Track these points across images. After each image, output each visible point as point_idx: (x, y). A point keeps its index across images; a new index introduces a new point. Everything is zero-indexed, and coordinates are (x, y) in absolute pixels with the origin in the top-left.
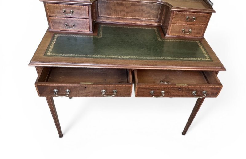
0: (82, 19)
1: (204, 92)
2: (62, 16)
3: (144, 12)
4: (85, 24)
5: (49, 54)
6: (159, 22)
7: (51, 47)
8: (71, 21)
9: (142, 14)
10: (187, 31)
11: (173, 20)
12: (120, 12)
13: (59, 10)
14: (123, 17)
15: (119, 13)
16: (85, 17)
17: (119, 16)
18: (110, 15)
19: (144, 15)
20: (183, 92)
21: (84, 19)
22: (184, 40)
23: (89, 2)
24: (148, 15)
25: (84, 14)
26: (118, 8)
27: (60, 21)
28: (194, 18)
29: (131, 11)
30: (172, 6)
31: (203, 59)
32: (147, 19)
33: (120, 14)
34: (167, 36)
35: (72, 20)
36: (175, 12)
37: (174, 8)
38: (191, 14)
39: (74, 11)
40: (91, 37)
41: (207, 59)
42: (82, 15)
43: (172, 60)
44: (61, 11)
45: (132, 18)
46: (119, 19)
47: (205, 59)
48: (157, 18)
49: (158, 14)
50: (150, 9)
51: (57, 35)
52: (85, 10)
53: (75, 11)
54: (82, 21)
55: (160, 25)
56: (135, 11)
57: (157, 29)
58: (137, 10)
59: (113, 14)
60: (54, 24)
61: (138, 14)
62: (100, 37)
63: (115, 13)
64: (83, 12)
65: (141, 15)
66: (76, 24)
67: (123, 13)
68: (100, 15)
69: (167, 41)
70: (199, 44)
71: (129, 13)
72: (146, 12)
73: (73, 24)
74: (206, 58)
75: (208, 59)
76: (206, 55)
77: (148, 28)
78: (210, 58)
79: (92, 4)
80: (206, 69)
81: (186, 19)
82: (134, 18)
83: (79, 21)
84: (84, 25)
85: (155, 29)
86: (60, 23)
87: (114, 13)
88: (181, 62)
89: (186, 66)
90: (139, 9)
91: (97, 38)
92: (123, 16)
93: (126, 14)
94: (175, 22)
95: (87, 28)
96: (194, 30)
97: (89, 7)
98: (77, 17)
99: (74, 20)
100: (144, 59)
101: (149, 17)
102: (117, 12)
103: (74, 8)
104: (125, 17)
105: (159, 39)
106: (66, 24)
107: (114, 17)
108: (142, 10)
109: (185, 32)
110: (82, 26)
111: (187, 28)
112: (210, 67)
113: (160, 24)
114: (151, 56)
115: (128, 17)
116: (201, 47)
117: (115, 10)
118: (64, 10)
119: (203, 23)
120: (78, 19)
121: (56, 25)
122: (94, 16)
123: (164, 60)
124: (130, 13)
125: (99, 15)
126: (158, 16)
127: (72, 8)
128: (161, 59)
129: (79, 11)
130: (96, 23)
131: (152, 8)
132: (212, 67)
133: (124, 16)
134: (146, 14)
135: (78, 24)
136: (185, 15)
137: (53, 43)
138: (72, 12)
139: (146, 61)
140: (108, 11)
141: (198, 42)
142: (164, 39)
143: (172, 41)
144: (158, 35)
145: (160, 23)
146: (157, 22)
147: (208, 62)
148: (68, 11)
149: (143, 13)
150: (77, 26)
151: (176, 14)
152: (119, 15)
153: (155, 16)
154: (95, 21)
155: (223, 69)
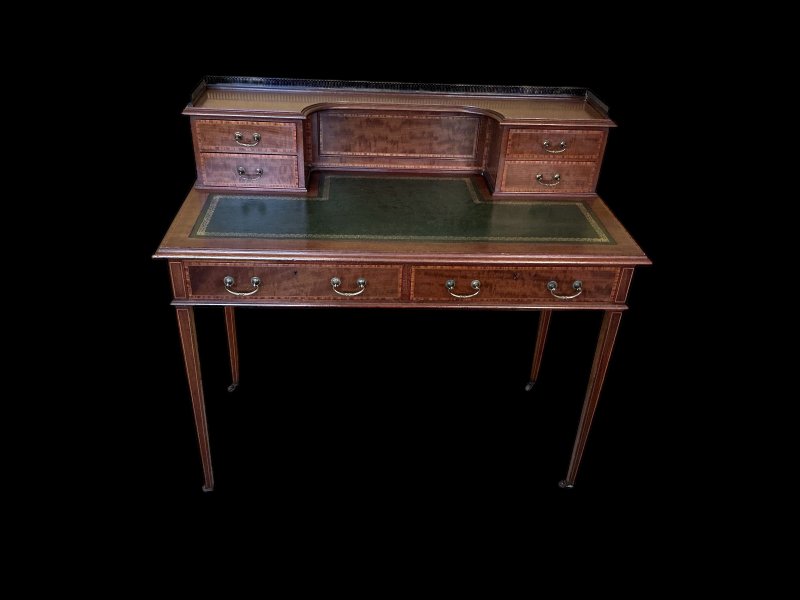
0: (281, 157)
1: (577, 283)
2: (232, 149)
3: (436, 139)
4: (288, 168)
5: (201, 233)
6: (478, 163)
8: (252, 162)
9: (431, 144)
10: (548, 178)
11: (508, 152)
12: (375, 141)
13: (225, 135)
14: (381, 154)
15: (373, 143)
16: (288, 151)
17: (371, 151)
18: (350, 151)
19: (436, 147)
20: (523, 285)
21: (286, 157)
23: (298, 115)
24: (446, 146)
25: (286, 144)
26: (369, 133)
27: (227, 162)
28: (562, 143)
29: (402, 138)
30: (502, 117)
31: (590, 239)
32: (444, 156)
33: (375, 146)
34: (496, 193)
35: (256, 161)
36: (513, 131)
37: (508, 121)
38: (554, 135)
39: (263, 137)
40: (302, 199)
41: (599, 240)
42: (281, 146)
43: (506, 242)
44: (231, 137)
45: (405, 155)
46: (371, 159)
47: (595, 240)
48: (470, 153)
49: (472, 141)
50: (451, 132)
51: (217, 198)
52: (289, 133)
53: (265, 136)
54: (282, 160)
55: (480, 171)
56: (412, 137)
57: (471, 180)
58: (419, 135)
59: (357, 147)
60: (210, 171)
61: (421, 144)
62: (323, 199)
63: (362, 144)
64: (283, 139)
65: (428, 147)
66: (265, 170)
67: (381, 144)
68: (325, 149)
69: (497, 204)
71: (397, 142)
72: (440, 140)
73: (258, 170)
74: (599, 238)
75: (605, 239)
76: (599, 230)
78: (609, 235)
79: (305, 118)
82: (412, 155)
83: (273, 160)
84: (285, 171)
85: (467, 180)
86: (226, 167)
87: (360, 144)
90: (424, 133)
91: (317, 201)
92: (382, 152)
93: (389, 146)
94: (515, 156)
95: (291, 177)
96: (568, 174)
97: (298, 126)
98: (269, 151)
99: (261, 160)
100: (435, 241)
101: (450, 150)
102: (366, 141)
103: (263, 129)
104: (387, 155)
105: (477, 201)
106: (241, 169)
107: (359, 154)
108: (431, 135)
109: (544, 181)
110: (281, 173)
111: (547, 170)
112: (608, 255)
113: (480, 168)
114: (454, 235)
115: (395, 155)
116: (588, 216)
117: (362, 138)
118: (238, 134)
119: (589, 158)
120: (272, 157)
121: (217, 174)
122: (310, 154)
123: (487, 241)
124: (400, 145)
125: (322, 152)
126: (474, 149)
127: (258, 129)
128: (478, 241)
129: (274, 137)
130: (314, 172)
131: (456, 127)
132: (612, 255)
133: (385, 150)
134: (440, 144)
135: (271, 169)
136: (538, 139)
138: (258, 138)
140: (344, 141)
141: (579, 204)
142: (488, 200)
143: (512, 205)
144: (473, 193)
145: (481, 166)
146: (472, 164)
147: (604, 246)
148: (248, 136)
149: (434, 142)
150: (267, 174)
151: (515, 136)
152: (373, 149)
153: (464, 148)
154: (313, 167)
155: (643, 260)
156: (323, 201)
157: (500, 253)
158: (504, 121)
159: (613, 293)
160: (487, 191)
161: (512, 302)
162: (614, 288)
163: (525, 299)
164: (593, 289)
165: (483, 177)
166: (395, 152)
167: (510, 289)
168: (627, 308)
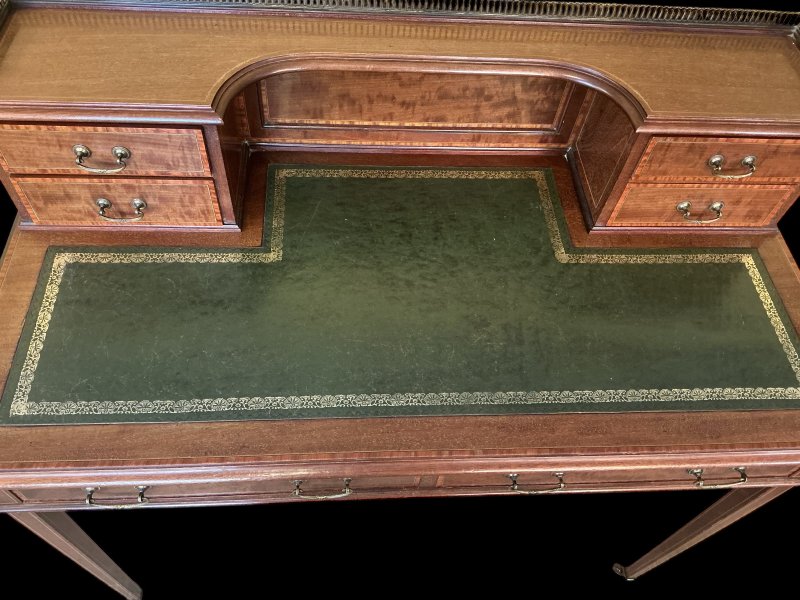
0: (180, 182)
2: (72, 170)
3: (489, 98)
4: (198, 199)
5: (19, 408)
6: (561, 138)
7: (31, 348)
8: (121, 190)
9: (477, 108)
10: (700, 208)
11: (637, 172)
12: (371, 102)
13: (53, 150)
14: (382, 123)
15: (366, 106)
16: (191, 172)
17: (362, 119)
18: (322, 118)
19: (486, 111)
21: (190, 183)
22: (681, 252)
23: (204, 116)
24: (506, 110)
25: (185, 162)
26: (358, 89)
27: (70, 191)
28: (749, 160)
29: (423, 97)
30: (642, 113)
31: (780, 392)
32: (499, 125)
33: (370, 110)
34: (598, 228)
35: (129, 188)
36: (656, 142)
37: (653, 123)
39: (134, 152)
40: (232, 258)
41: (798, 394)
42: (176, 167)
43: (629, 407)
44: (65, 153)
45: (426, 125)
46: (363, 132)
47: (791, 392)
48: (550, 121)
50: (518, 87)
51: (62, 260)
52: (191, 145)
53: (139, 151)
54: (182, 187)
55: (564, 151)
56: (443, 96)
57: (547, 178)
58: (455, 92)
59: (336, 111)
60: (42, 205)
61: (459, 108)
62: (273, 257)
63: (346, 108)
64: (179, 154)
65: (471, 112)
66: (151, 202)
67: (381, 107)
68: (271, 116)
69: (598, 265)
70: (757, 277)
71: (414, 104)
72: (496, 99)
73: (137, 202)
77: (502, 175)
79: (219, 121)
81: (708, 163)
82: (440, 125)
83: (164, 187)
84: (192, 202)
85: (537, 175)
86: (68, 197)
87: (341, 106)
88: (675, 418)
91: (261, 265)
92: (384, 120)
93: (398, 110)
95: (205, 213)
96: (738, 202)
97: (208, 132)
98: (152, 172)
99: (139, 187)
100: (491, 409)
101: (511, 117)
102: (353, 102)
103: (132, 139)
104: (394, 124)
105: (563, 256)
106: (102, 201)
107: (339, 123)
108: (479, 93)
109: (692, 214)
110: (183, 206)
111: (702, 196)
113: (562, 146)
114: (526, 386)
115: (407, 124)
116: (767, 300)
117: (344, 97)
118: (80, 149)
119: (787, 180)
120: (160, 181)
121: (56, 209)
122: (243, 125)
123: (590, 406)
124: (417, 107)
125: (268, 119)
126: (558, 114)
127: (121, 140)
128: (574, 407)
129: (159, 152)
131: (531, 81)
133: (391, 117)
134: (497, 106)
135: (162, 199)
137: (52, 291)
138: (122, 156)
139: (502, 427)
140: (309, 102)
141: (748, 261)
142: (582, 251)
143: (627, 266)
144: (553, 224)
145: (565, 142)
146: (550, 139)
148: (100, 150)
149: (484, 103)
150: (156, 208)
151: (661, 147)
152: (366, 114)
153: (540, 112)
154: (253, 146)
156: (271, 265)
157: (618, 451)
158: (646, 125)
160: (579, 216)
165: (568, 165)
166: (409, 120)
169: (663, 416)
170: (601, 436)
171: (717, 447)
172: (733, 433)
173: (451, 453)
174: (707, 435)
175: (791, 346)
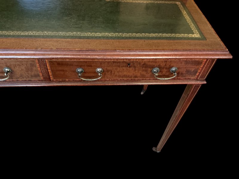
31: (186, 35)
41: (193, 36)
43: (123, 38)
47: (190, 35)
70: (181, 7)
74: (193, 33)
75: (197, 35)
76: (193, 26)
78: (201, 33)
80: (191, 55)
88: (141, 41)
89: (151, 50)
100: (64, 37)
112: (200, 51)
116: (184, 13)
123: (107, 37)
128: (100, 37)
132: (204, 50)
139: (68, 42)
141: (178, 3)
147: (197, 41)
155: (225, 55)
157: (115, 50)
159: (198, 74)
161: (127, 81)
162: (199, 71)
163: (137, 79)
164: (184, 72)
167: (125, 73)
168: (205, 83)
169: (136, 41)
170: (109, 45)
171: (157, 50)
172: (165, 46)
173: (42, 48)
174: (154, 46)
175: (192, 24)
